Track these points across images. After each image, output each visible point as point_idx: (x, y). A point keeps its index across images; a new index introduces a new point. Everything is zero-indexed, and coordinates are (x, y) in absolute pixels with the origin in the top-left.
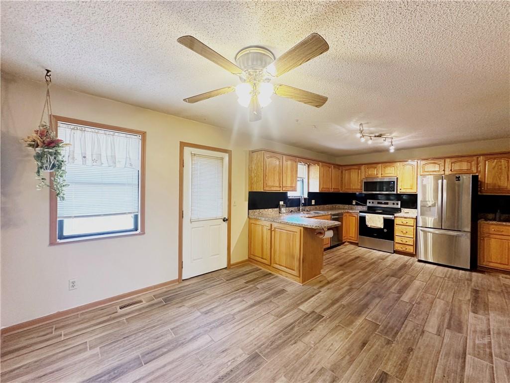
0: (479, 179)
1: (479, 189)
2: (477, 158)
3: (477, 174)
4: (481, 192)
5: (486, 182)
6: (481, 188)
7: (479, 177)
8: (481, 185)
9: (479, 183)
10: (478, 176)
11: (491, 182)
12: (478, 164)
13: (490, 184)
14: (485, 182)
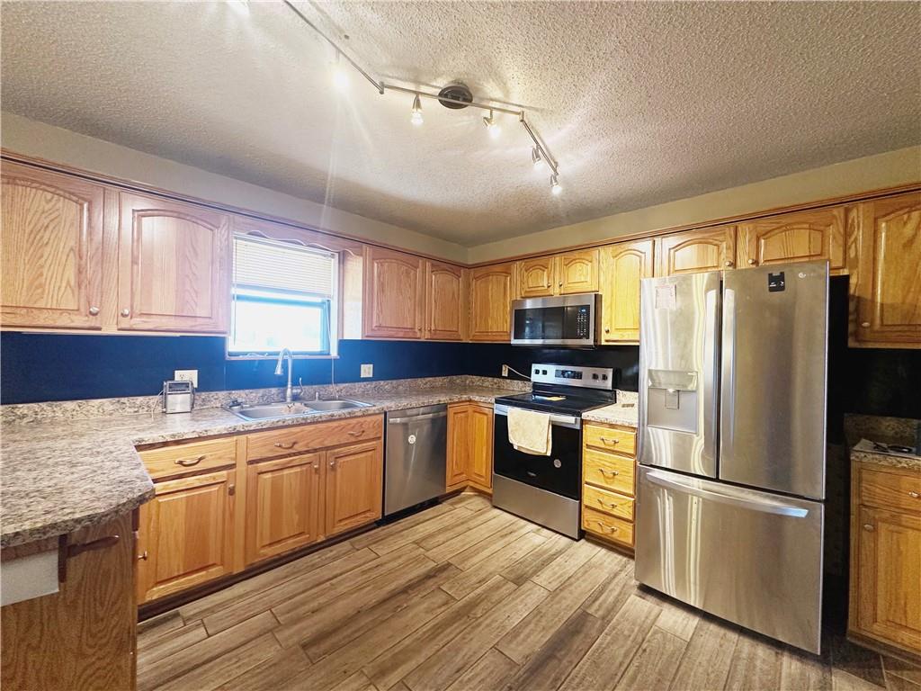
0: (852, 291)
1: (851, 328)
2: (847, 211)
3: (845, 272)
4: (858, 341)
5: (879, 299)
6: (858, 323)
7: (853, 281)
8: (857, 310)
9: (852, 306)
10: (847, 278)
11: (899, 300)
12: (847, 234)
13: (893, 307)
14: (873, 301)
